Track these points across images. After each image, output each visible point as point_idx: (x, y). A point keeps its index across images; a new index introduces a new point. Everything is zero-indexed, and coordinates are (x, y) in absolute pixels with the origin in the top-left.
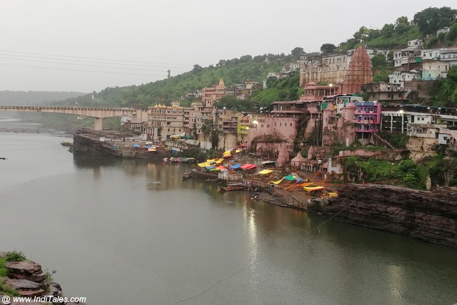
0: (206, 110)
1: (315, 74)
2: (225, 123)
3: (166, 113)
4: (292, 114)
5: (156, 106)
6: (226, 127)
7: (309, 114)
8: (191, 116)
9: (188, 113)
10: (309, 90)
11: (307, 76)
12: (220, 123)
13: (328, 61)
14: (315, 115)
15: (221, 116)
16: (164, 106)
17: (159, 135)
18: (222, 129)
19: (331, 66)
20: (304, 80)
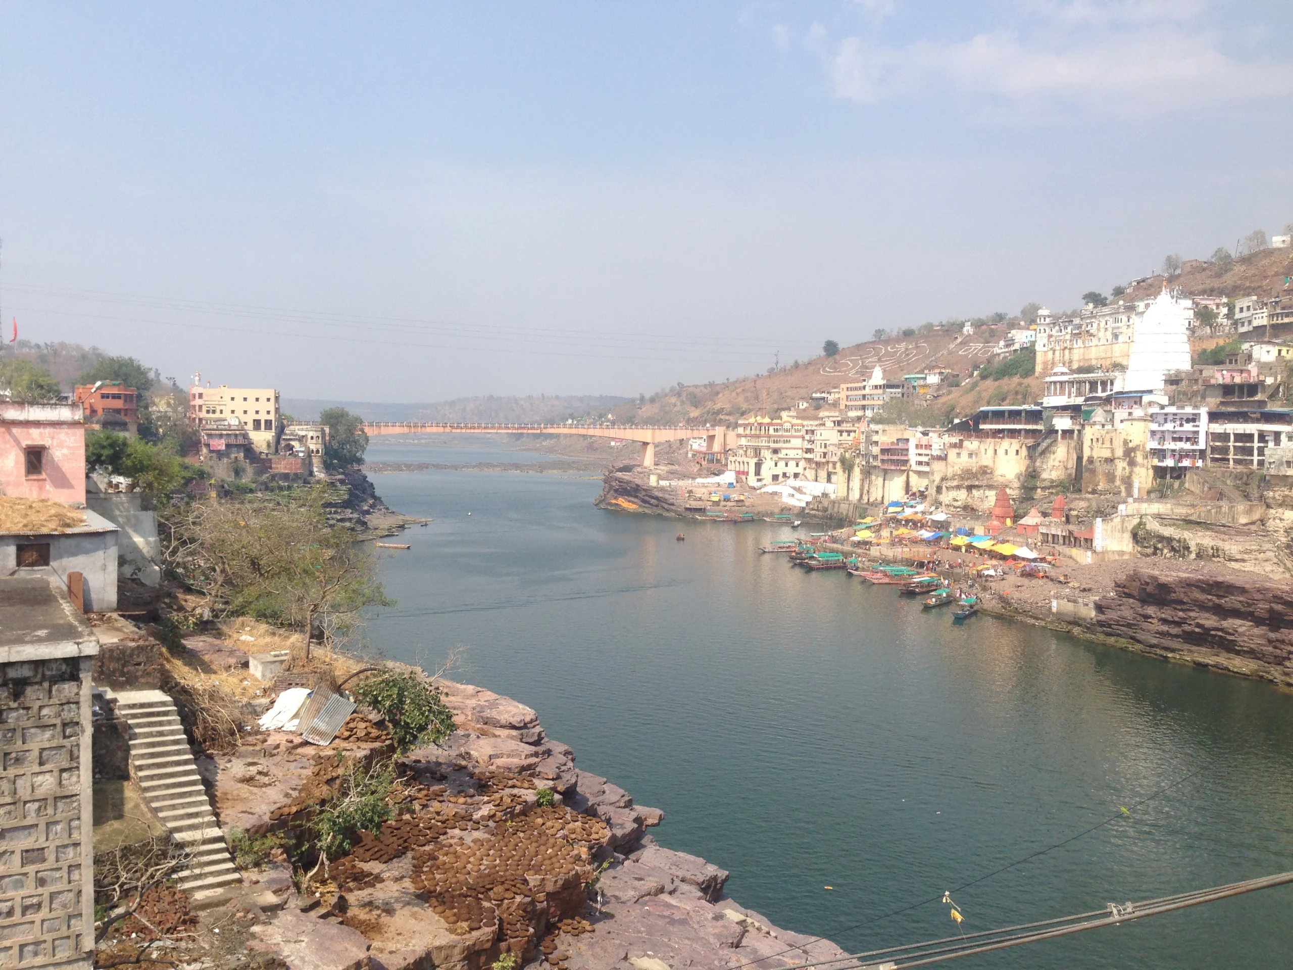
0: (845, 426)
1: (1067, 352)
2: (883, 451)
3: (771, 432)
4: (1019, 431)
5: (752, 420)
6: (886, 457)
7: (1052, 431)
8: (818, 437)
9: (813, 432)
10: (1055, 383)
11: (1050, 354)
12: (876, 450)
13: (1095, 326)
14: (1067, 433)
15: (875, 438)
16: (767, 420)
17: (757, 473)
18: (878, 463)
19: (1101, 334)
20: (1045, 363)
